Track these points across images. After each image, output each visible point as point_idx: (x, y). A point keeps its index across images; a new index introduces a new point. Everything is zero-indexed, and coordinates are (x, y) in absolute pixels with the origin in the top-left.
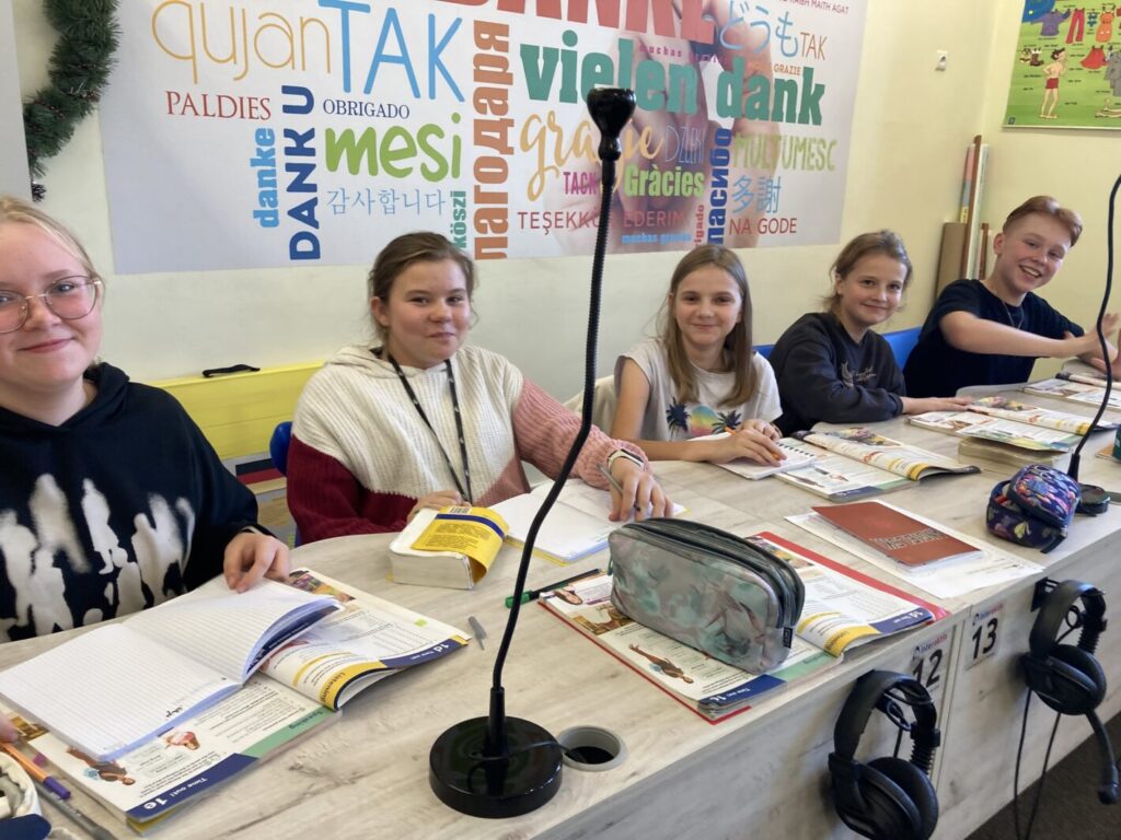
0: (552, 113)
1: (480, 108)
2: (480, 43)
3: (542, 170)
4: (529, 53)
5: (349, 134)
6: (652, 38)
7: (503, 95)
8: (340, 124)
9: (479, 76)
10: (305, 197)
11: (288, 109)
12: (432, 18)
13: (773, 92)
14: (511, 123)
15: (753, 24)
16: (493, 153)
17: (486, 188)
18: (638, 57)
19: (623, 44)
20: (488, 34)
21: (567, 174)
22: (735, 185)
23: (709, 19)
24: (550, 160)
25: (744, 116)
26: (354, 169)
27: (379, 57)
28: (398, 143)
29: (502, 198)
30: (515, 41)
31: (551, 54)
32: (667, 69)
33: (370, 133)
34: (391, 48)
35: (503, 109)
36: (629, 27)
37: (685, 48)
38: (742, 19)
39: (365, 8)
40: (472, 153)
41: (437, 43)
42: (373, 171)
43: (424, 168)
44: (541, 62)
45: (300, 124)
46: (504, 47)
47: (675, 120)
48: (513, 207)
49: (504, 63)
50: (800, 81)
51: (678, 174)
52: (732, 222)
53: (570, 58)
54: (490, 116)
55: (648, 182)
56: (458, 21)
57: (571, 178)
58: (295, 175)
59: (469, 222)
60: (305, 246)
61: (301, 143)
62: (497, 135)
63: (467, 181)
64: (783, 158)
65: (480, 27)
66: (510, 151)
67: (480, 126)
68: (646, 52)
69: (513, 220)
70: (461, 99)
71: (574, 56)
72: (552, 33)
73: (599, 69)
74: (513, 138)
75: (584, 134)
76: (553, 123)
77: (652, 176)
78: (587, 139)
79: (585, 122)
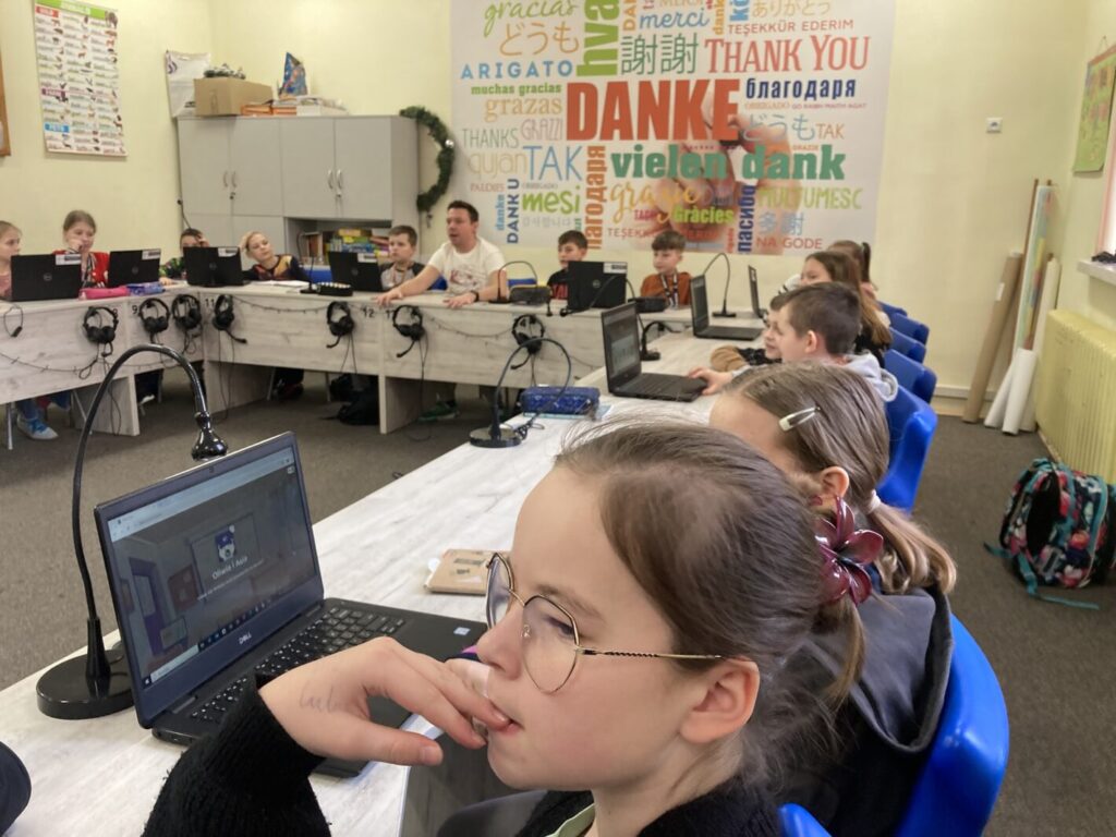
0: (628, 184)
1: (590, 183)
2: (591, 155)
3: (622, 209)
4: (615, 157)
5: (532, 196)
6: (690, 141)
7: (602, 176)
8: (528, 192)
9: (590, 169)
10: (513, 220)
11: (510, 187)
12: (568, 149)
13: (792, 163)
14: (605, 188)
15: (771, 125)
16: (596, 202)
17: (592, 217)
18: (681, 153)
19: (672, 148)
20: (596, 151)
21: (636, 211)
22: (761, 217)
23: (734, 127)
24: (626, 204)
25: (766, 177)
26: (533, 209)
27: (545, 165)
28: (552, 199)
29: (600, 222)
30: (608, 153)
31: (628, 157)
32: (703, 156)
33: (540, 196)
34: (551, 161)
35: (602, 182)
36: (676, 136)
37: (716, 144)
38: (761, 124)
39: (540, 147)
40: (585, 202)
41: (571, 155)
42: (541, 209)
43: (562, 209)
44: (622, 161)
45: (513, 192)
46: (602, 155)
47: (711, 183)
48: (605, 226)
49: (602, 162)
50: (819, 154)
51: (712, 212)
52: (759, 239)
53: (638, 158)
54: (595, 186)
55: (690, 216)
56: (580, 148)
57: (639, 213)
58: (510, 212)
60: (512, 238)
61: (513, 199)
62: (598, 194)
63: (582, 214)
64: (806, 201)
65: (590, 148)
66: (605, 201)
67: (589, 190)
68: (688, 149)
69: (605, 232)
70: (580, 178)
71: (641, 155)
72: (627, 147)
73: (656, 160)
74: (607, 194)
75: (647, 191)
76: (628, 188)
77: (693, 212)
78: (650, 195)
79: (649, 187)
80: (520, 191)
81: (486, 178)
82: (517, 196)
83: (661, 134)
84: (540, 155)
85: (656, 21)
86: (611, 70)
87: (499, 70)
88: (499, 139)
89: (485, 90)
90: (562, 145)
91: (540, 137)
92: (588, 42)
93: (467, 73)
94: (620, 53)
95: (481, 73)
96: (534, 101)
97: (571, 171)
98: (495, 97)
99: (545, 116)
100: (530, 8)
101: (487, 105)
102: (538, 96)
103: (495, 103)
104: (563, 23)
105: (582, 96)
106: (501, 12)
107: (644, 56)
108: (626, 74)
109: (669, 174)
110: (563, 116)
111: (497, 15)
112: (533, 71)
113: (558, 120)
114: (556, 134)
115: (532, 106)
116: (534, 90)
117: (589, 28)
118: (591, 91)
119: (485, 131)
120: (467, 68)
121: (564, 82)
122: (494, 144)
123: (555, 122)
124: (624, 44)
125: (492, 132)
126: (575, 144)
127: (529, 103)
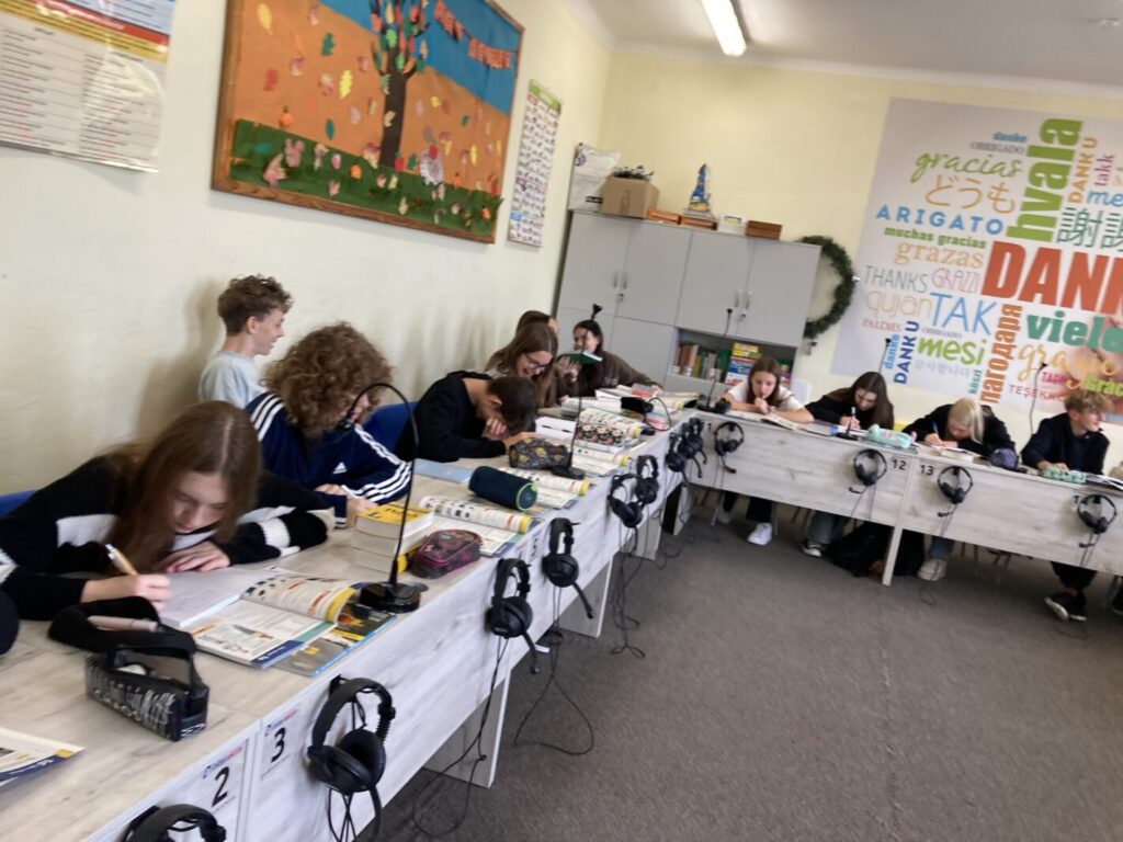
0: (1041, 346)
1: (999, 339)
2: (1005, 313)
4: (1032, 319)
5: (931, 341)
6: (1119, 316)
7: (1013, 334)
8: (927, 337)
9: (1001, 326)
10: (905, 361)
11: (908, 329)
12: (981, 303)
14: (1014, 347)
16: (1001, 358)
17: (994, 371)
18: (1107, 327)
19: (1096, 319)
20: (1011, 310)
21: (1046, 374)
24: (1036, 365)
26: (930, 353)
27: (952, 315)
28: (953, 347)
29: (1002, 377)
30: (1025, 313)
31: (1046, 321)
33: (940, 342)
34: (959, 311)
35: (1012, 340)
39: (949, 297)
40: (989, 355)
41: (983, 309)
42: (938, 355)
43: (963, 360)
44: (1039, 323)
45: (911, 335)
46: (1018, 315)
48: (1006, 383)
49: (1016, 322)
53: (1057, 324)
54: (1003, 342)
55: (1104, 387)
56: (994, 304)
57: (1047, 376)
58: (903, 352)
59: (981, 384)
60: (900, 378)
61: (909, 342)
62: (1005, 351)
63: (984, 367)
65: (1006, 306)
66: (1011, 358)
67: (996, 345)
68: (1114, 324)
69: (1006, 387)
70: (988, 333)
71: (1061, 322)
72: (1049, 311)
73: (1077, 329)
74: (1014, 353)
75: (1062, 356)
76: (1040, 350)
77: (1108, 384)
78: (1063, 360)
79: (1062, 352)
80: (918, 334)
81: (884, 317)
82: (914, 339)
83: (1088, 305)
84: (948, 305)
85: (1106, 198)
86: (1047, 237)
87: (920, 217)
88: (905, 281)
89: (900, 233)
90: (975, 298)
91: (951, 287)
92: (1026, 206)
93: (884, 213)
94: (1060, 222)
95: (900, 216)
96: (953, 252)
97: (979, 324)
98: (911, 241)
99: (961, 268)
100: (969, 163)
101: (900, 247)
102: (958, 248)
103: (909, 247)
104: (1003, 184)
105: (1008, 256)
106: (935, 162)
107: (1085, 230)
108: (1062, 243)
109: (1088, 345)
110: (982, 271)
111: (930, 164)
112: (958, 223)
113: (975, 273)
114: (970, 288)
115: (949, 257)
116: (956, 241)
117: (1029, 193)
118: (1018, 253)
119: (891, 272)
120: (885, 209)
121: (990, 240)
122: (899, 286)
123: (972, 276)
124: (1065, 214)
125: (899, 273)
126: (989, 300)
127: (947, 253)
